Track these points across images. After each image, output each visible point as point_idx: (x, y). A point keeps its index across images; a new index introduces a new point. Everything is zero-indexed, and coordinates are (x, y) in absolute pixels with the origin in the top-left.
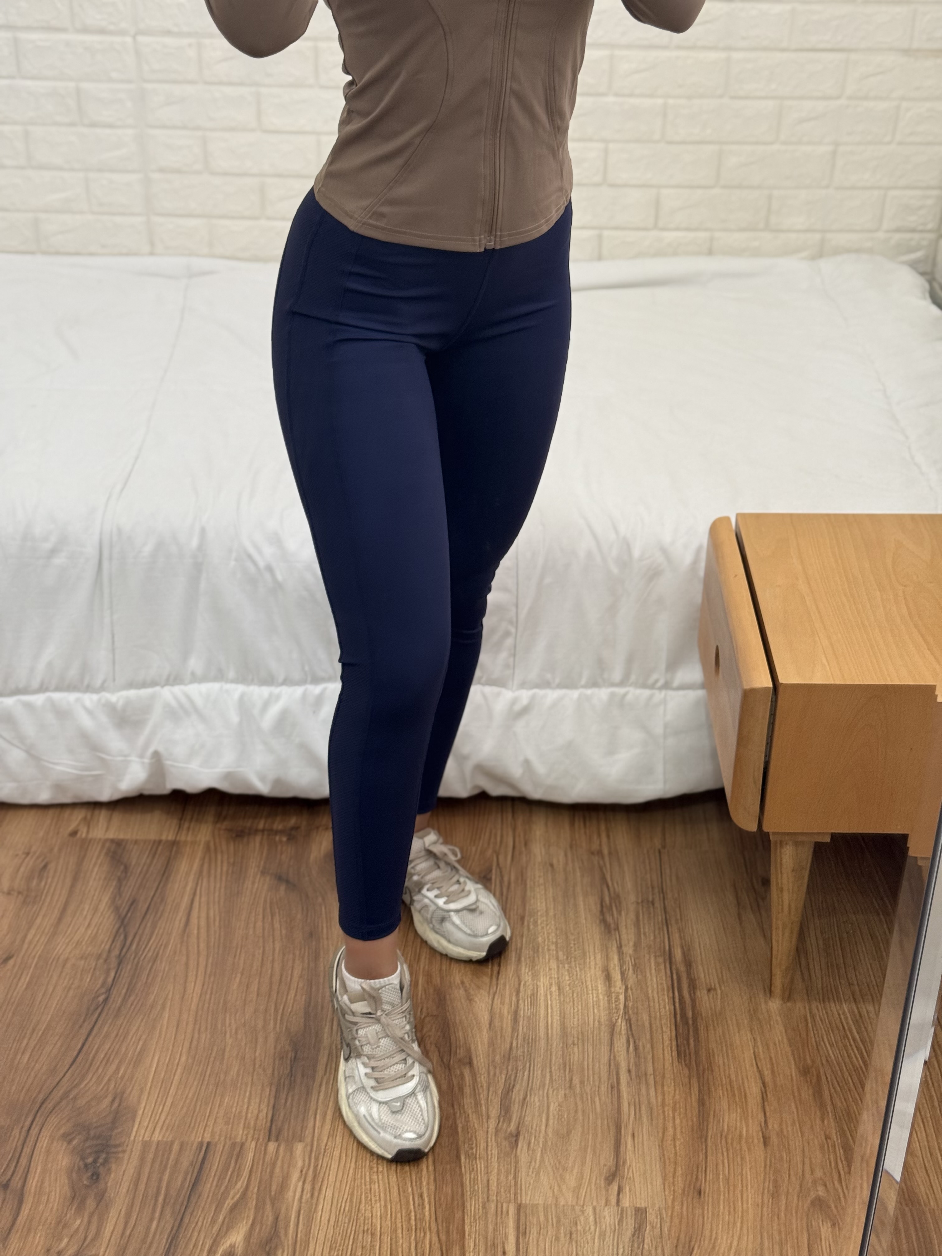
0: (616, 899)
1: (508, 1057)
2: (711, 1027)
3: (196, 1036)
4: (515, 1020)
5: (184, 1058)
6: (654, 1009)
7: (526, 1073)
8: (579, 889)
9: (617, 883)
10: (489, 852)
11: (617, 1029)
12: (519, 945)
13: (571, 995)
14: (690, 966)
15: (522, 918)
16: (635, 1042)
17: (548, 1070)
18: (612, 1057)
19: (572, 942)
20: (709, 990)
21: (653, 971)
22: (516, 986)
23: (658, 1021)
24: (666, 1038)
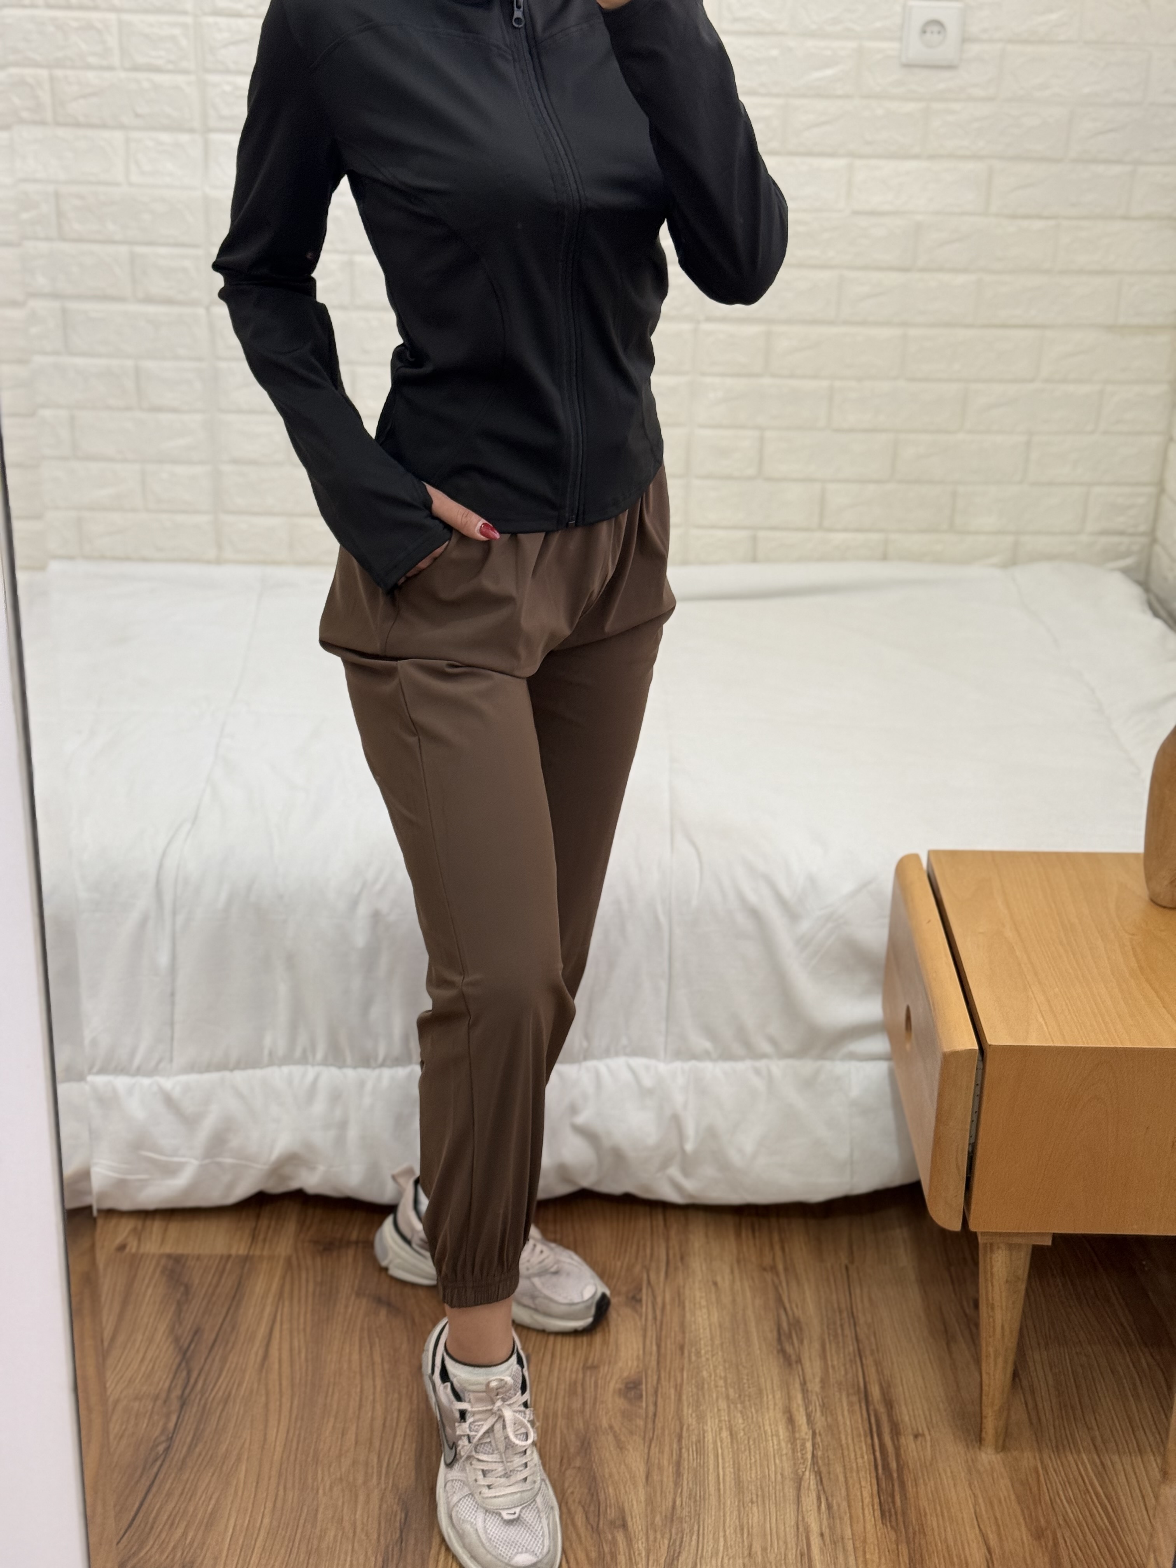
0: (796, 1325)
1: (671, 1517)
2: (921, 1481)
3: (281, 1493)
4: (678, 1474)
5: (267, 1521)
6: (850, 1458)
7: (695, 1537)
8: (750, 1312)
9: (797, 1306)
10: (638, 1268)
11: (805, 1484)
12: (679, 1381)
13: (746, 1442)
14: (892, 1407)
15: (682, 1348)
16: (827, 1499)
17: (721, 1534)
18: (800, 1518)
19: (745, 1377)
20: (916, 1436)
21: (846, 1413)
22: (678, 1430)
23: (855, 1474)
24: (866, 1494)
